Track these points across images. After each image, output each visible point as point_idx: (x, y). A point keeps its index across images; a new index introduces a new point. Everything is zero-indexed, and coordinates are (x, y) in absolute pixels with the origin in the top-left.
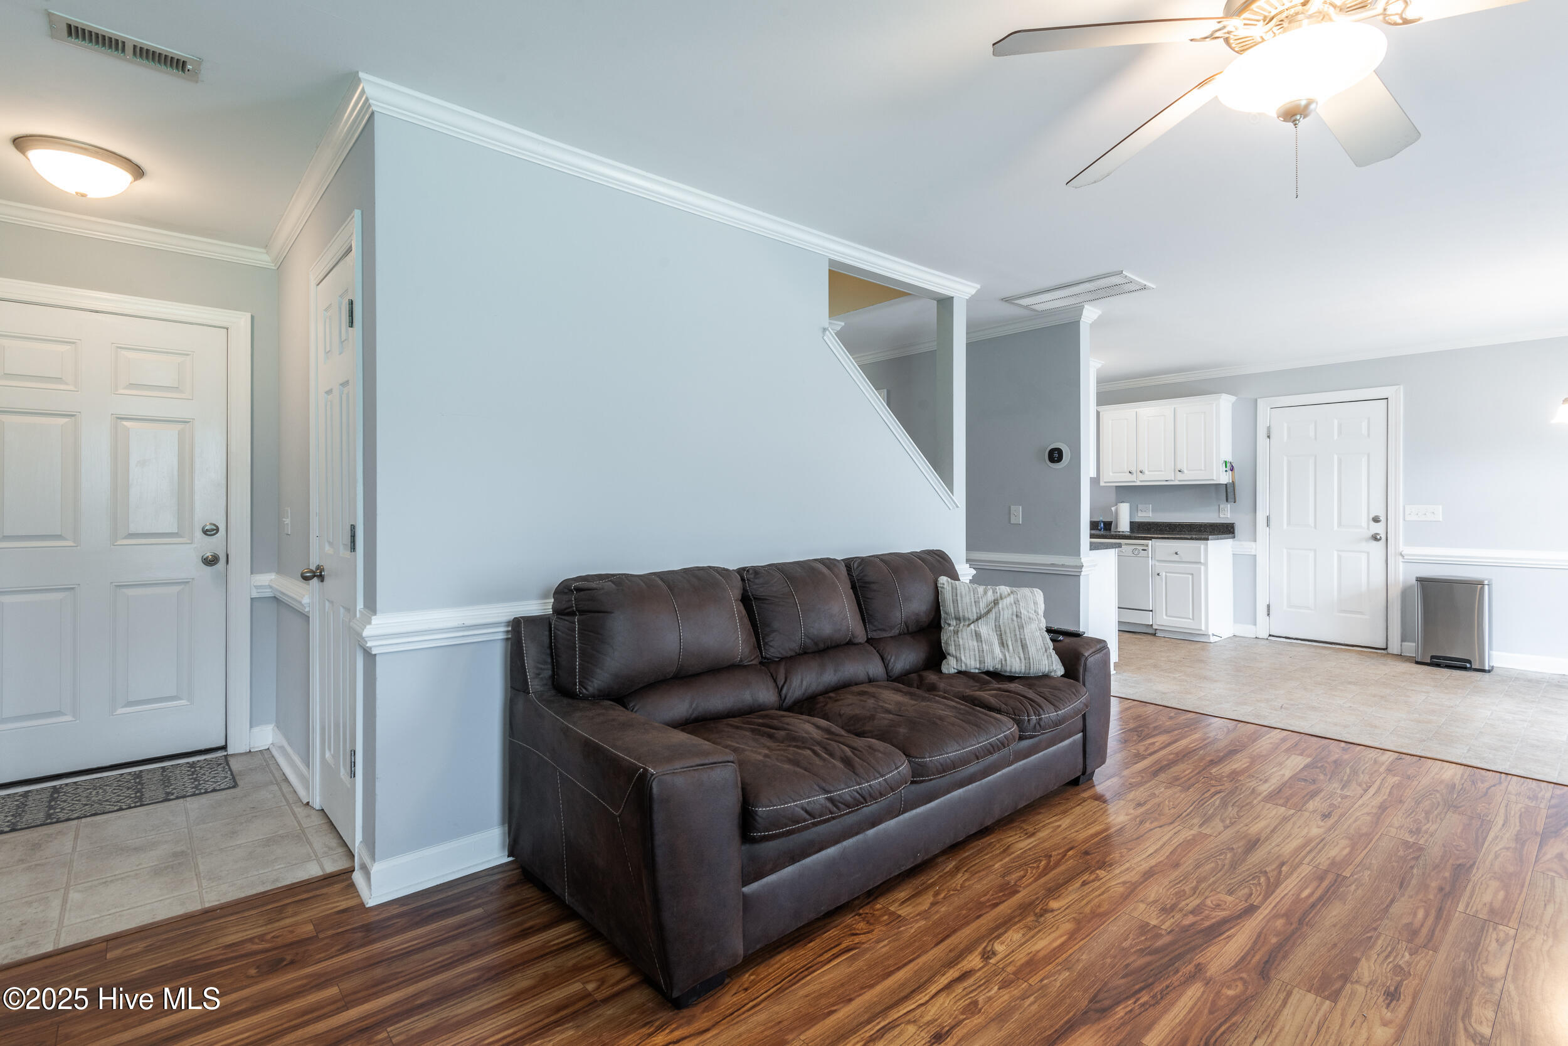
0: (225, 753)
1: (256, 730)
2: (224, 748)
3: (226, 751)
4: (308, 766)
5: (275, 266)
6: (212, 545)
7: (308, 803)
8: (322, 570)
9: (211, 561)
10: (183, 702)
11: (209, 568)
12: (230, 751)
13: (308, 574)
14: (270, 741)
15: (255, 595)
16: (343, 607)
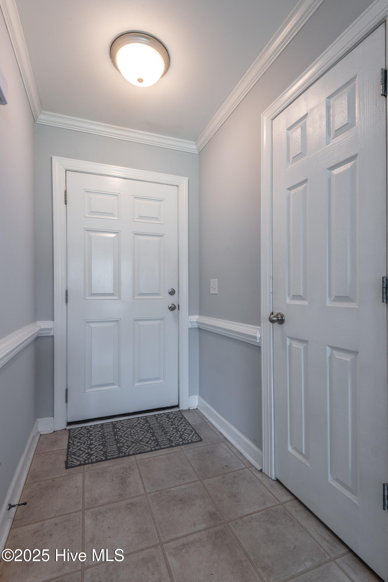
0: (178, 409)
1: (191, 397)
2: (178, 406)
3: (179, 408)
4: (259, 445)
5: (198, 152)
6: (172, 300)
7: (261, 471)
8: (282, 316)
9: (172, 308)
10: (161, 381)
11: (171, 312)
12: (181, 408)
13: (275, 319)
14: (197, 404)
15: (190, 327)
16: (329, 346)
